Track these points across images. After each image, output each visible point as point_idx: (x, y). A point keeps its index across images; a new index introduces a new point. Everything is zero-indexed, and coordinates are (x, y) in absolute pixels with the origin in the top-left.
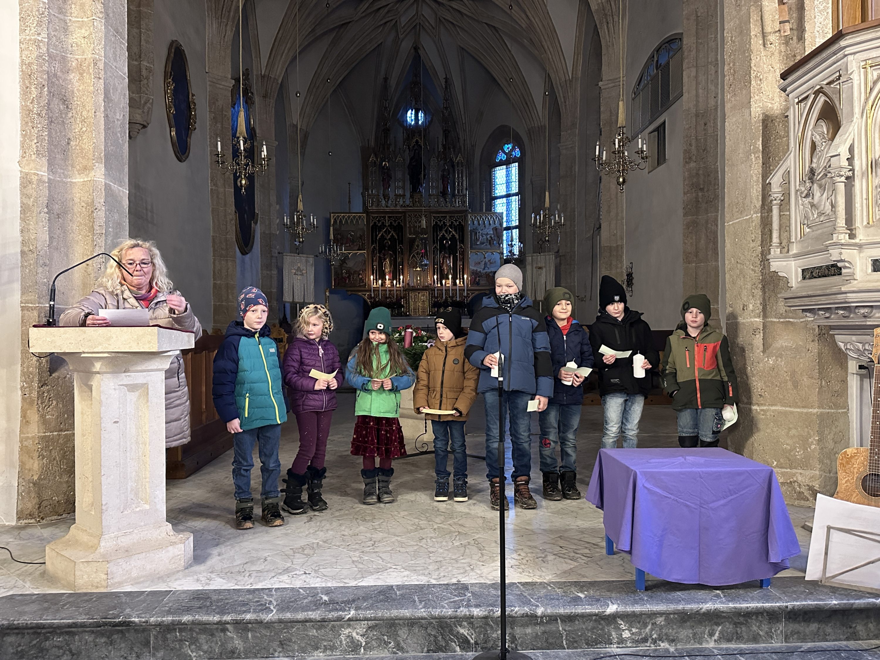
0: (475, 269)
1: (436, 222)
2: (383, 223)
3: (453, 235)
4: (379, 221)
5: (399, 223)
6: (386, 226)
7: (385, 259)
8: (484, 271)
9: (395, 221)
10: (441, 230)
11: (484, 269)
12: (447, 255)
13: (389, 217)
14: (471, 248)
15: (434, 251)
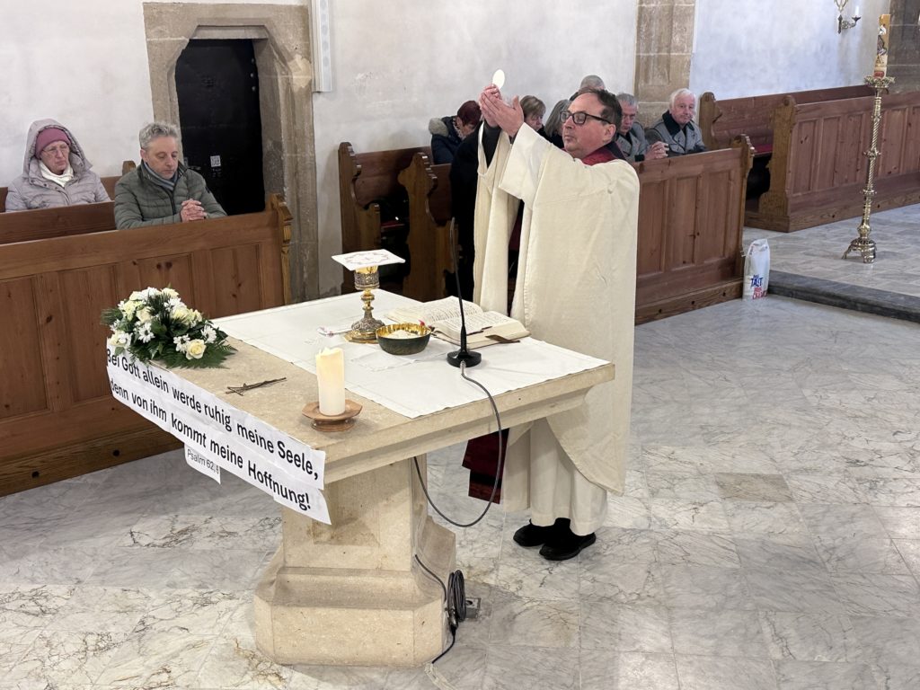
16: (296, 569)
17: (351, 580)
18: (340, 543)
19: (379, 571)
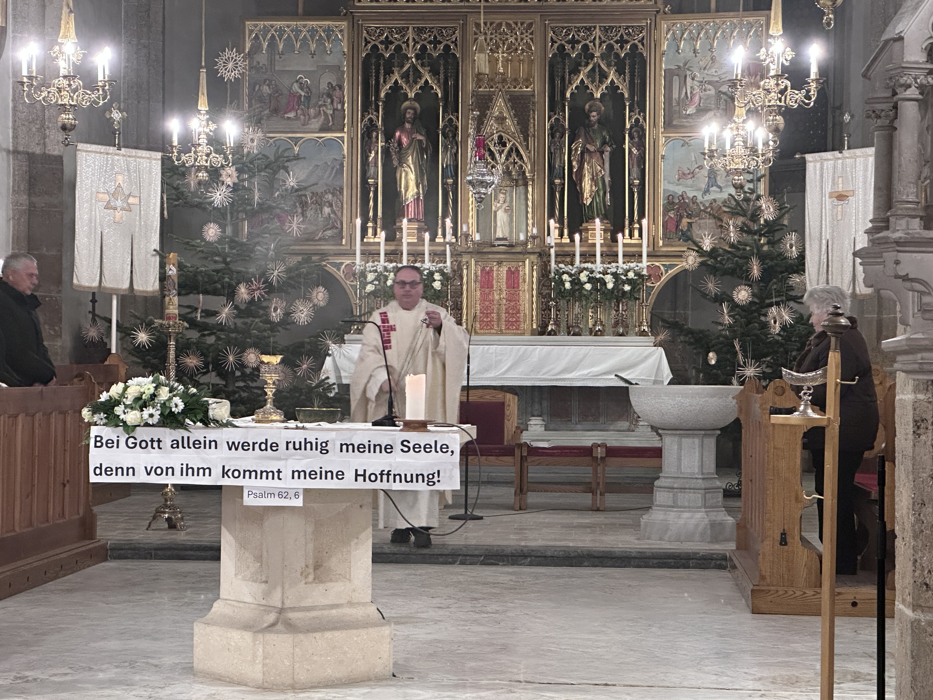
0: (679, 190)
1: (562, 48)
2: (398, 48)
3: (613, 87)
4: (387, 42)
5: (447, 47)
6: (408, 59)
7: (402, 161)
8: (708, 198)
9: (436, 42)
10: (575, 71)
11: (707, 191)
12: (591, 148)
13: (419, 31)
14: (668, 125)
15: (552, 135)
16: (293, 609)
17: (334, 612)
18: (321, 582)
19: (351, 604)
